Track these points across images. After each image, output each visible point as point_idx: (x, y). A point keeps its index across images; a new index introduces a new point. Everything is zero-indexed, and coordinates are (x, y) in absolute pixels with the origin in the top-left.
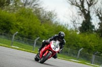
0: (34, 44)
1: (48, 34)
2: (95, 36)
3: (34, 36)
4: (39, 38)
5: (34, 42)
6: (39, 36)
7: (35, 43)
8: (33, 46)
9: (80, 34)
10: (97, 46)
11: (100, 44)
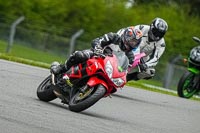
0: (8, 35)
1: (48, 9)
2: (175, 14)
3: (10, 14)
4: (22, 19)
5: (8, 29)
6: (25, 14)
7: (13, 32)
8: (7, 40)
9: (134, 7)
10: (179, 41)
11: (187, 36)
